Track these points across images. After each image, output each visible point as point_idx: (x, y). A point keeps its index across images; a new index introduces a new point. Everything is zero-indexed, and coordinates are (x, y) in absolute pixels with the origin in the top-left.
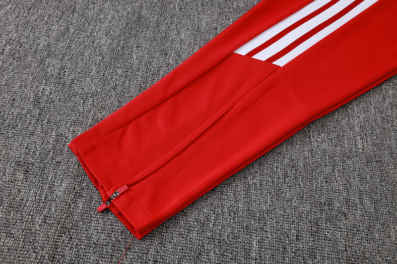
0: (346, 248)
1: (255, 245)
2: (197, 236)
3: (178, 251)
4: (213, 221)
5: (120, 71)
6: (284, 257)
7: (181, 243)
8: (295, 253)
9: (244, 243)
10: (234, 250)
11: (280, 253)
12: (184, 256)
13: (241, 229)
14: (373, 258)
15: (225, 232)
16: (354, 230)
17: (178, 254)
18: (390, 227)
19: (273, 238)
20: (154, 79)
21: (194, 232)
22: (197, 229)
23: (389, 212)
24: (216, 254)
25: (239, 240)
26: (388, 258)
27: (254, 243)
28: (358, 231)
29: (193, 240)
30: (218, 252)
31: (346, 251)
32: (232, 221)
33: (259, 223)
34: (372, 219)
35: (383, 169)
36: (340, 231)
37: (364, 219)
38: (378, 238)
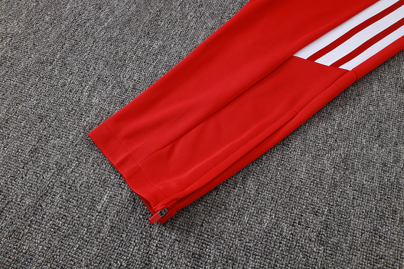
0: (203, 223)
1: (105, 199)
2: (51, 177)
3: (26, 187)
4: (73, 167)
5: (47, 18)
6: (130, 216)
7: (32, 181)
8: (144, 215)
9: (95, 194)
10: (81, 199)
11: (127, 212)
12: (29, 193)
13: (97, 181)
14: (231, 240)
15: (80, 180)
16: (221, 207)
17: (25, 190)
18: (266, 213)
19: (127, 196)
20: (77, 30)
21: (49, 173)
22: (53, 171)
23: (272, 198)
24: (62, 198)
25: (91, 191)
26: (249, 244)
27: (106, 196)
28: (226, 210)
29: (45, 181)
30: (64, 197)
31: (202, 226)
32: (92, 171)
33: (119, 179)
34: (248, 200)
35: (286, 154)
36: (204, 205)
37: (239, 199)
38: (246, 221)
